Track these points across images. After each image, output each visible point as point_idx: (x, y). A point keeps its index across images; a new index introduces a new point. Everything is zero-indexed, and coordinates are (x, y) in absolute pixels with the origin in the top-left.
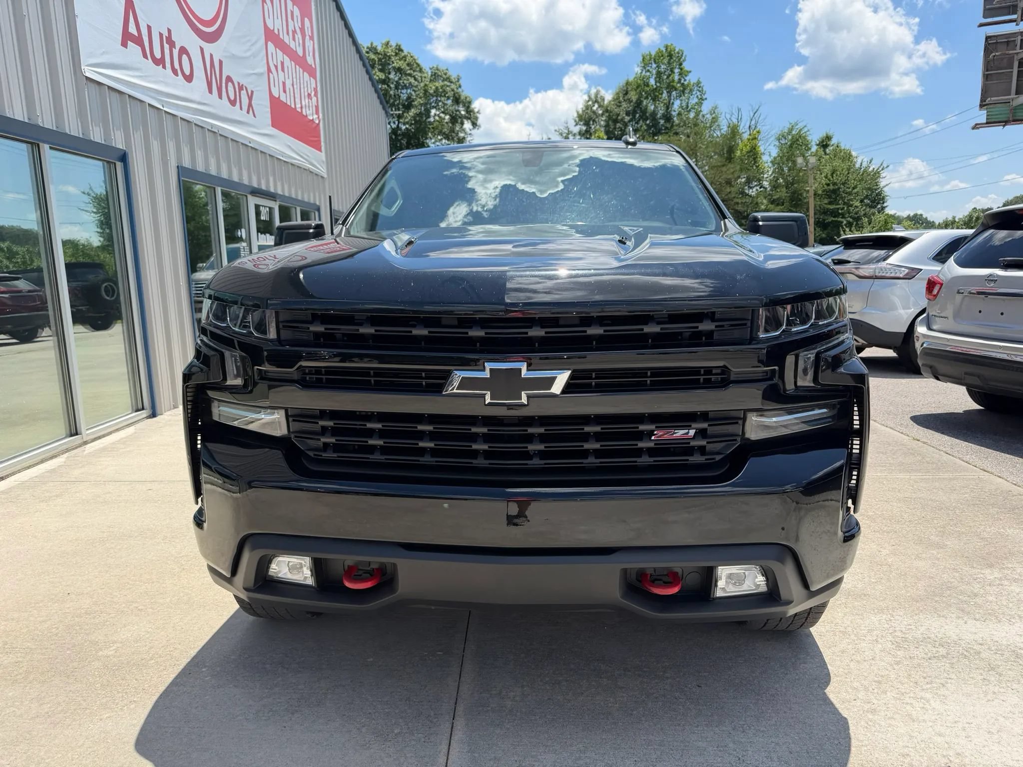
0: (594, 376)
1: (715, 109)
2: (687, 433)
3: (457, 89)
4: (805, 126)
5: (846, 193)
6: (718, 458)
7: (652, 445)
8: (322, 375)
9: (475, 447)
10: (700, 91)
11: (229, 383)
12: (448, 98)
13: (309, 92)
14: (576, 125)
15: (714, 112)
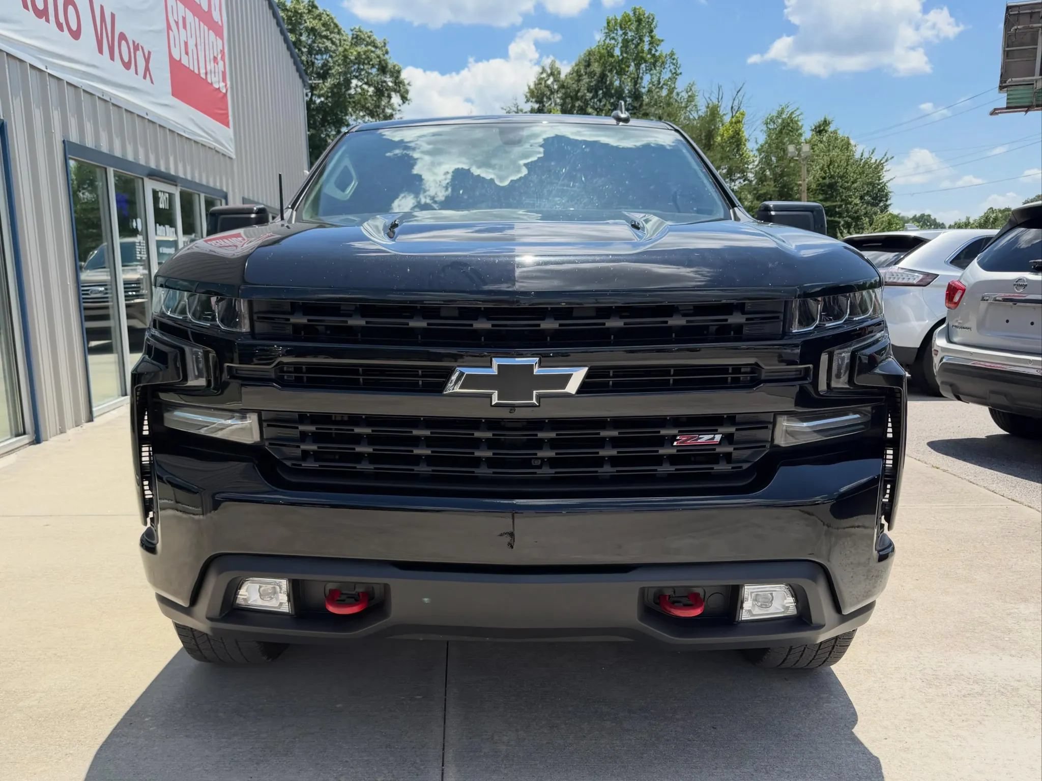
0: (611, 374)
1: (692, 86)
2: (713, 438)
3: (384, 55)
4: (798, 109)
5: (845, 188)
6: (745, 466)
7: (673, 451)
8: (303, 373)
9: (478, 454)
10: (674, 64)
11: (191, 383)
12: (373, 66)
13: (215, 55)
14: (528, 101)
15: (691, 89)
